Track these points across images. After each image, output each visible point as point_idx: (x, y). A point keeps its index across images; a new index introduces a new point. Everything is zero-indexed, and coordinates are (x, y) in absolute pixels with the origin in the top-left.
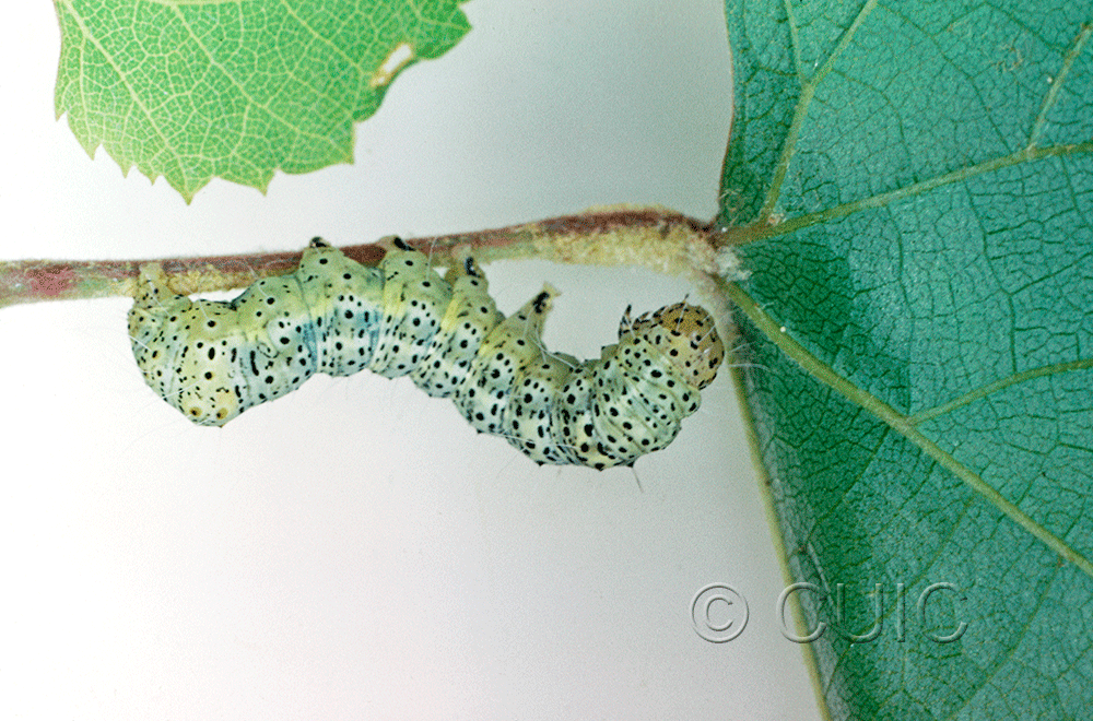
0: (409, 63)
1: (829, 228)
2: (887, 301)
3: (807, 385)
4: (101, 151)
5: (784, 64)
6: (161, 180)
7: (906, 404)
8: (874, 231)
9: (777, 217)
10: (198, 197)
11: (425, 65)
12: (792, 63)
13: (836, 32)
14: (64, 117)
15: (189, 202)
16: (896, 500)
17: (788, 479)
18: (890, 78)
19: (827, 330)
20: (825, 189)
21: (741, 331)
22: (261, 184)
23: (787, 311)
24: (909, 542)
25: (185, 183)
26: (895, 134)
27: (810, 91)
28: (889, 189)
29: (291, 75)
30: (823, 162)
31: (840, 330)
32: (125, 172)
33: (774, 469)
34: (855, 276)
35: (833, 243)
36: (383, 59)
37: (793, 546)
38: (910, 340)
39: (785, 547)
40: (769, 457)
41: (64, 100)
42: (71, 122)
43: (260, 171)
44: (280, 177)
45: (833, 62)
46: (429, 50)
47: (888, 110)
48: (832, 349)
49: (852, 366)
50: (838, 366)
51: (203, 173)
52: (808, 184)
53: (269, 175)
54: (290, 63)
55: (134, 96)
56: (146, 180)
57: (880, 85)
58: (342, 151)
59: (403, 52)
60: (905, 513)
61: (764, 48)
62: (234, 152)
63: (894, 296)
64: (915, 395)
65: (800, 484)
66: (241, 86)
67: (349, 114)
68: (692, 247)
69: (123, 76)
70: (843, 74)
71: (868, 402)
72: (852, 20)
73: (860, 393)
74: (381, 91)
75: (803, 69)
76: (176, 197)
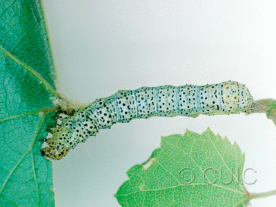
0: (144, 164)
1: (26, 110)
2: (10, 89)
3: (34, 66)
4: (232, 143)
5: (36, 157)
6: (216, 134)
7: (6, 59)
8: (13, 109)
9: (41, 114)
10: (205, 129)
11: (140, 163)
12: (34, 157)
13: (21, 165)
14: (242, 153)
15: (208, 128)
16: (10, 33)
17: (42, 40)
18: (6, 151)
19: (28, 82)
20: (26, 121)
21: (53, 82)
22: (188, 132)
23: (39, 88)
24: (7, 21)
25: (209, 133)
26: (6, 136)
27: (30, 149)
28: (8, 120)
29: (178, 162)
30: (27, 129)
31: (24, 81)
32: (226, 137)
33: (46, 43)
34: (19, 96)
35: (25, 106)
36: (152, 165)
37: (42, 21)
38: (4, 78)
39: (44, 21)
40: (47, 47)
41: (242, 158)
42: (240, 152)
43: (188, 135)
44: (182, 133)
45: (23, 157)
46: (139, 167)
47: (8, 142)
48: (27, 76)
49: (21, 71)
50: (26, 71)
51: (204, 136)
52: (31, 123)
53: (186, 134)
54: (178, 165)
55: (222, 158)
56: (220, 134)
57: (10, 150)
58: (164, 140)
59: (146, 167)
60: (9, 29)
61: (42, 161)
62: (195, 141)
63: (8, 90)
64: (4, 62)
65: (38, 39)
66: (192, 160)
67: (162, 150)
68: (66, 107)
69: (225, 164)
70: (20, 153)
71: (17, 60)
72: (17, 168)
73: (19, 63)
74: (152, 156)
75: (31, 155)
76: (212, 129)
